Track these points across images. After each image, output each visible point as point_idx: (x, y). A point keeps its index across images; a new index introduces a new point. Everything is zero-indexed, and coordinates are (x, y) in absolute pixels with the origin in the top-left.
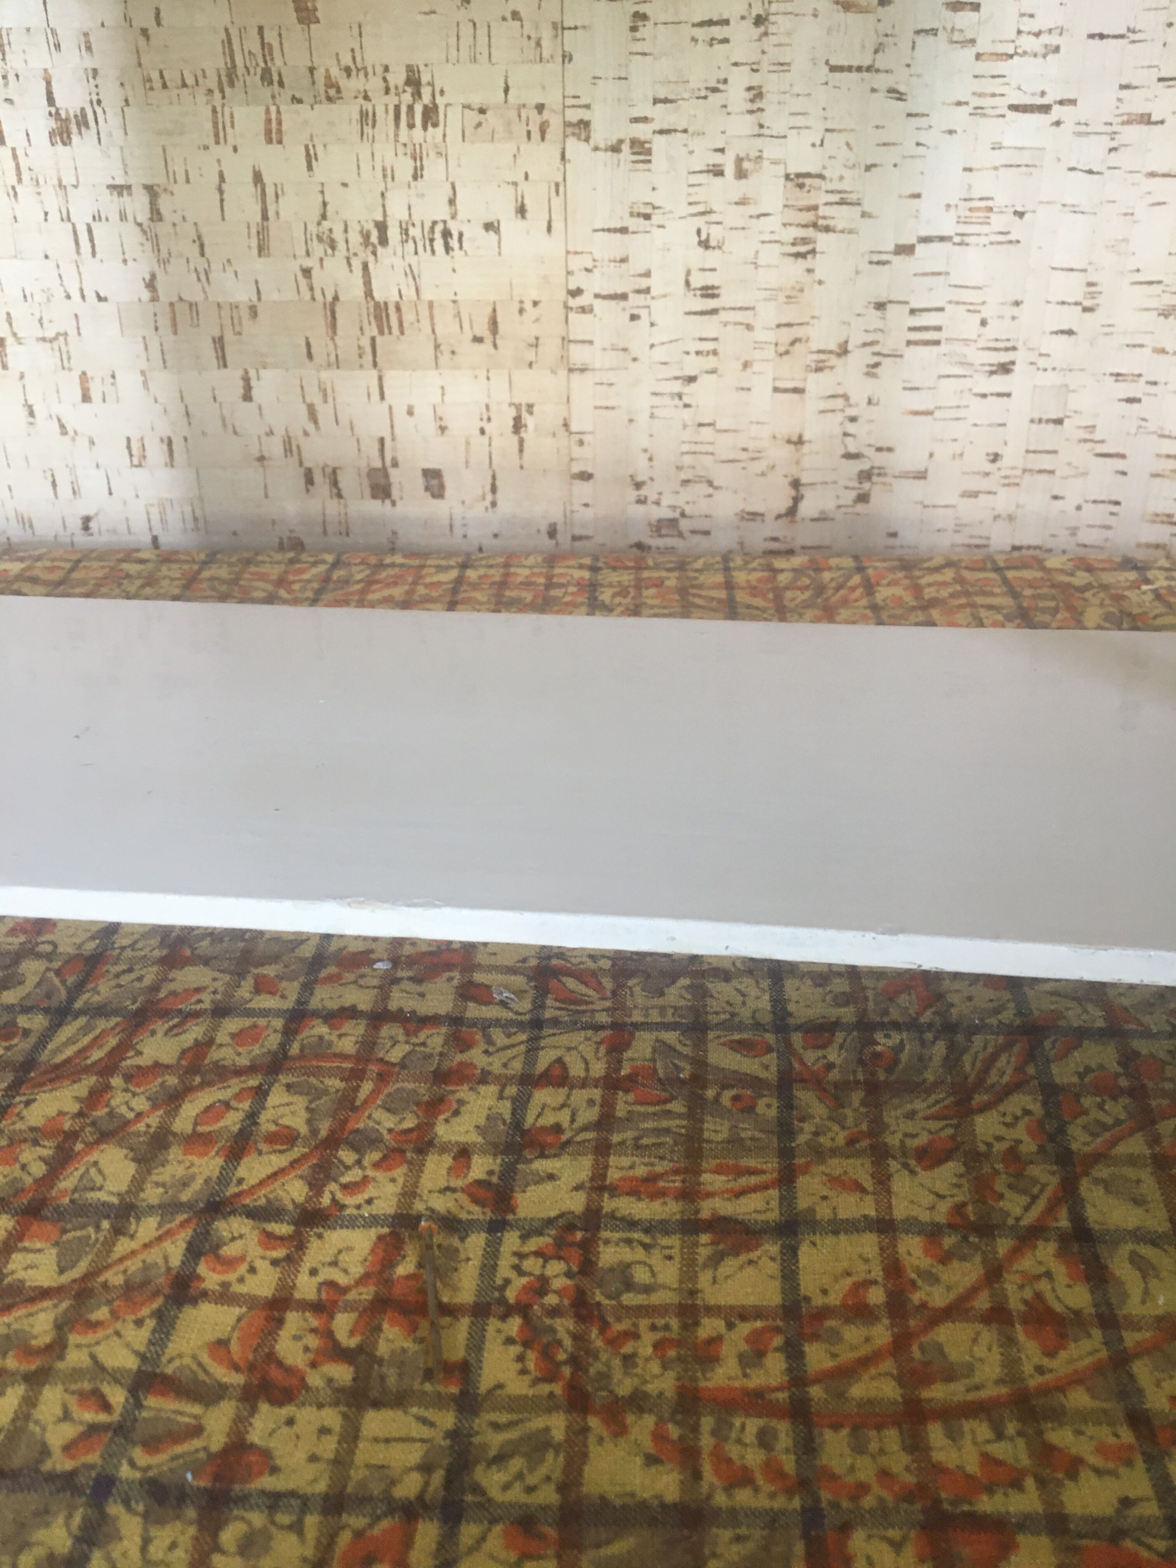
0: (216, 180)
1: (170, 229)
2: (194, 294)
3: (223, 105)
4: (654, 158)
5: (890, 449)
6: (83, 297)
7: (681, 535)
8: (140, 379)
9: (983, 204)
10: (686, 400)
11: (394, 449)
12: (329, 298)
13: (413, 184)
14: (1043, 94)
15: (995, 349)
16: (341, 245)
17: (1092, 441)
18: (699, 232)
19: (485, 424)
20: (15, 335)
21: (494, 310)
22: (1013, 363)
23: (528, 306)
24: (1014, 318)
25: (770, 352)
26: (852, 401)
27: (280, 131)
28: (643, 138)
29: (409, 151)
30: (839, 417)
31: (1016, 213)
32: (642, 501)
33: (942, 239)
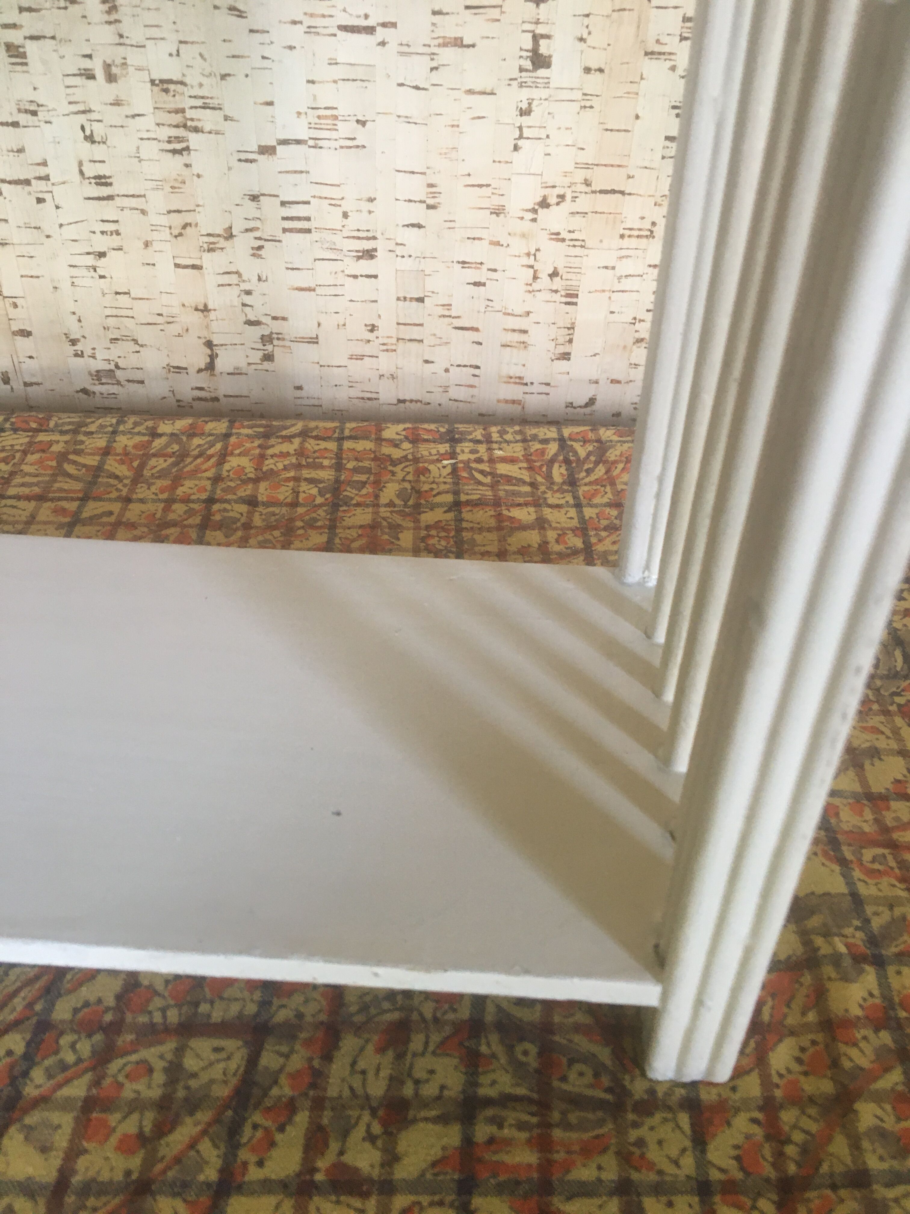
4: (29, 60)
5: (284, 319)
7: (119, 383)
9: (329, 113)
10: (100, 272)
14: (366, 16)
15: (359, 238)
17: (450, 316)
18: (83, 128)
22: (375, 250)
24: (370, 212)
25: (165, 234)
26: (245, 277)
28: (16, 43)
30: (236, 291)
31: (358, 121)
32: (79, 355)
33: (298, 142)
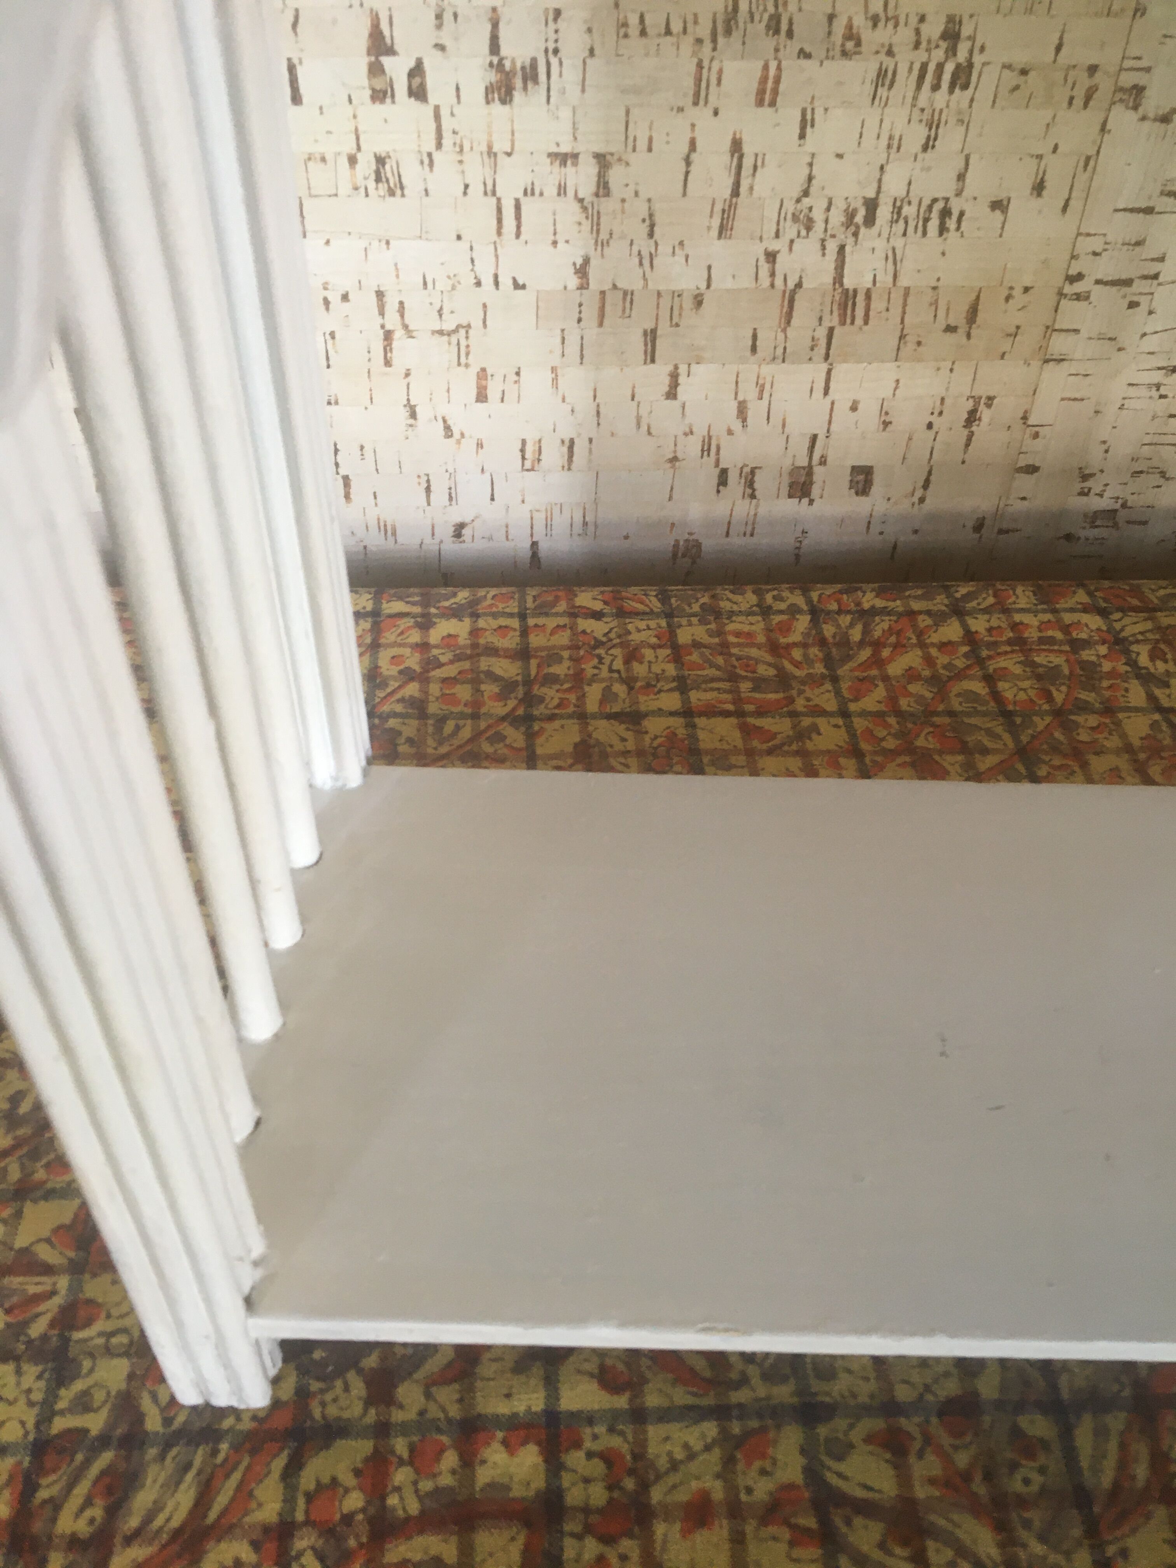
0: (685, 149)
1: (618, 206)
2: (631, 280)
3: (712, 60)
6: (497, 283)
7: (1115, 526)
8: (550, 376)
10: (1163, 391)
11: (826, 447)
12: (791, 285)
13: (920, 156)
16: (819, 226)
19: (934, 419)
20: (406, 327)
21: (978, 297)
23: (1017, 292)
27: (775, 92)
29: (926, 116)
32: (1084, 493)
